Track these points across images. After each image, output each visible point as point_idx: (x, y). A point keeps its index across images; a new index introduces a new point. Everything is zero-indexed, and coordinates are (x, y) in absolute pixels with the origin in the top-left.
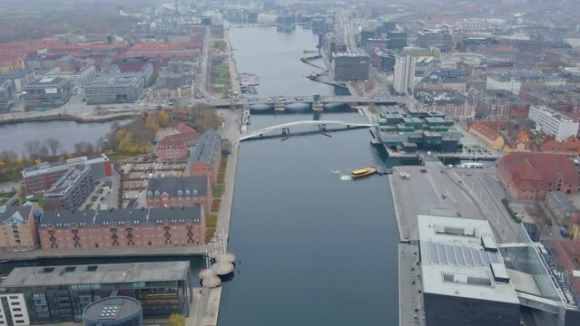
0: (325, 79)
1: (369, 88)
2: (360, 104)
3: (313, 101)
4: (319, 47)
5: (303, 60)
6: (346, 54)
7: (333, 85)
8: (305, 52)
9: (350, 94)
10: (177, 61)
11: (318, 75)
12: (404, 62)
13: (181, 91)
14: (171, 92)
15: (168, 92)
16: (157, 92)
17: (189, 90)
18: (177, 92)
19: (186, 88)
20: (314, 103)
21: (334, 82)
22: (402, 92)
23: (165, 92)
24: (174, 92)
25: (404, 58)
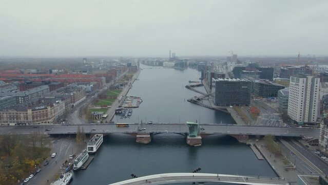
0: (205, 102)
1: (256, 114)
2: (252, 137)
3: (188, 131)
4: (202, 79)
5: (187, 87)
6: (226, 79)
7: (213, 109)
8: (190, 82)
9: (236, 123)
10: (78, 84)
11: (199, 99)
12: (304, 85)
13: (33, 113)
14: (20, 114)
15: (17, 113)
16: (3, 113)
17: (45, 112)
18: (27, 113)
19: (39, 109)
20: (190, 135)
21: (214, 106)
22: (302, 121)
23: (13, 113)
24: (23, 113)
25: (305, 79)
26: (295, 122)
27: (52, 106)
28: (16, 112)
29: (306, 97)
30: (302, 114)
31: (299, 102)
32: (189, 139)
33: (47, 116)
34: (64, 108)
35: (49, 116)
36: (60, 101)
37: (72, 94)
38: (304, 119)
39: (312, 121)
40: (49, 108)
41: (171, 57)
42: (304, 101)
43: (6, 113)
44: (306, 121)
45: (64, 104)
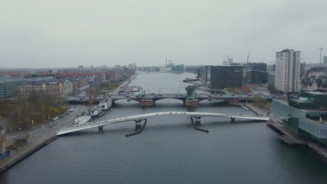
4: (198, 77)
5: (184, 81)
8: (187, 79)
12: (287, 59)
13: (47, 87)
14: (36, 88)
15: (32, 88)
16: (20, 88)
17: (57, 87)
18: (41, 88)
19: (52, 85)
20: (188, 98)
21: (210, 89)
22: (287, 91)
23: (29, 88)
24: (38, 88)
25: (288, 53)
26: (281, 92)
27: (63, 83)
28: (32, 86)
29: (289, 70)
30: (287, 85)
31: (284, 74)
32: (187, 102)
33: (59, 91)
34: (72, 89)
35: (61, 92)
36: (69, 82)
37: (78, 80)
38: (288, 89)
39: (295, 91)
40: (61, 84)
41: (168, 64)
42: (287, 73)
43: (23, 88)
44: (290, 91)
45: (72, 85)
